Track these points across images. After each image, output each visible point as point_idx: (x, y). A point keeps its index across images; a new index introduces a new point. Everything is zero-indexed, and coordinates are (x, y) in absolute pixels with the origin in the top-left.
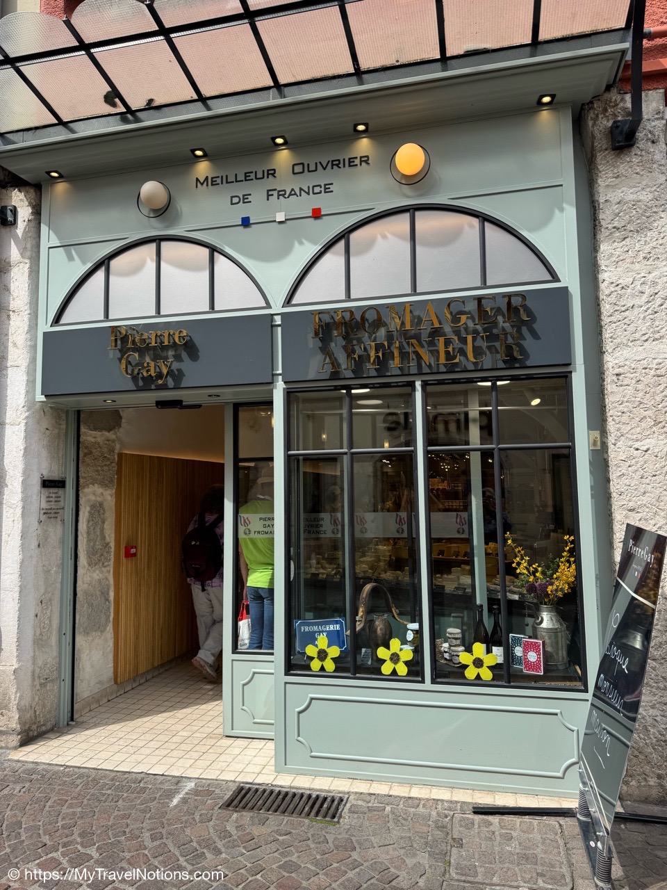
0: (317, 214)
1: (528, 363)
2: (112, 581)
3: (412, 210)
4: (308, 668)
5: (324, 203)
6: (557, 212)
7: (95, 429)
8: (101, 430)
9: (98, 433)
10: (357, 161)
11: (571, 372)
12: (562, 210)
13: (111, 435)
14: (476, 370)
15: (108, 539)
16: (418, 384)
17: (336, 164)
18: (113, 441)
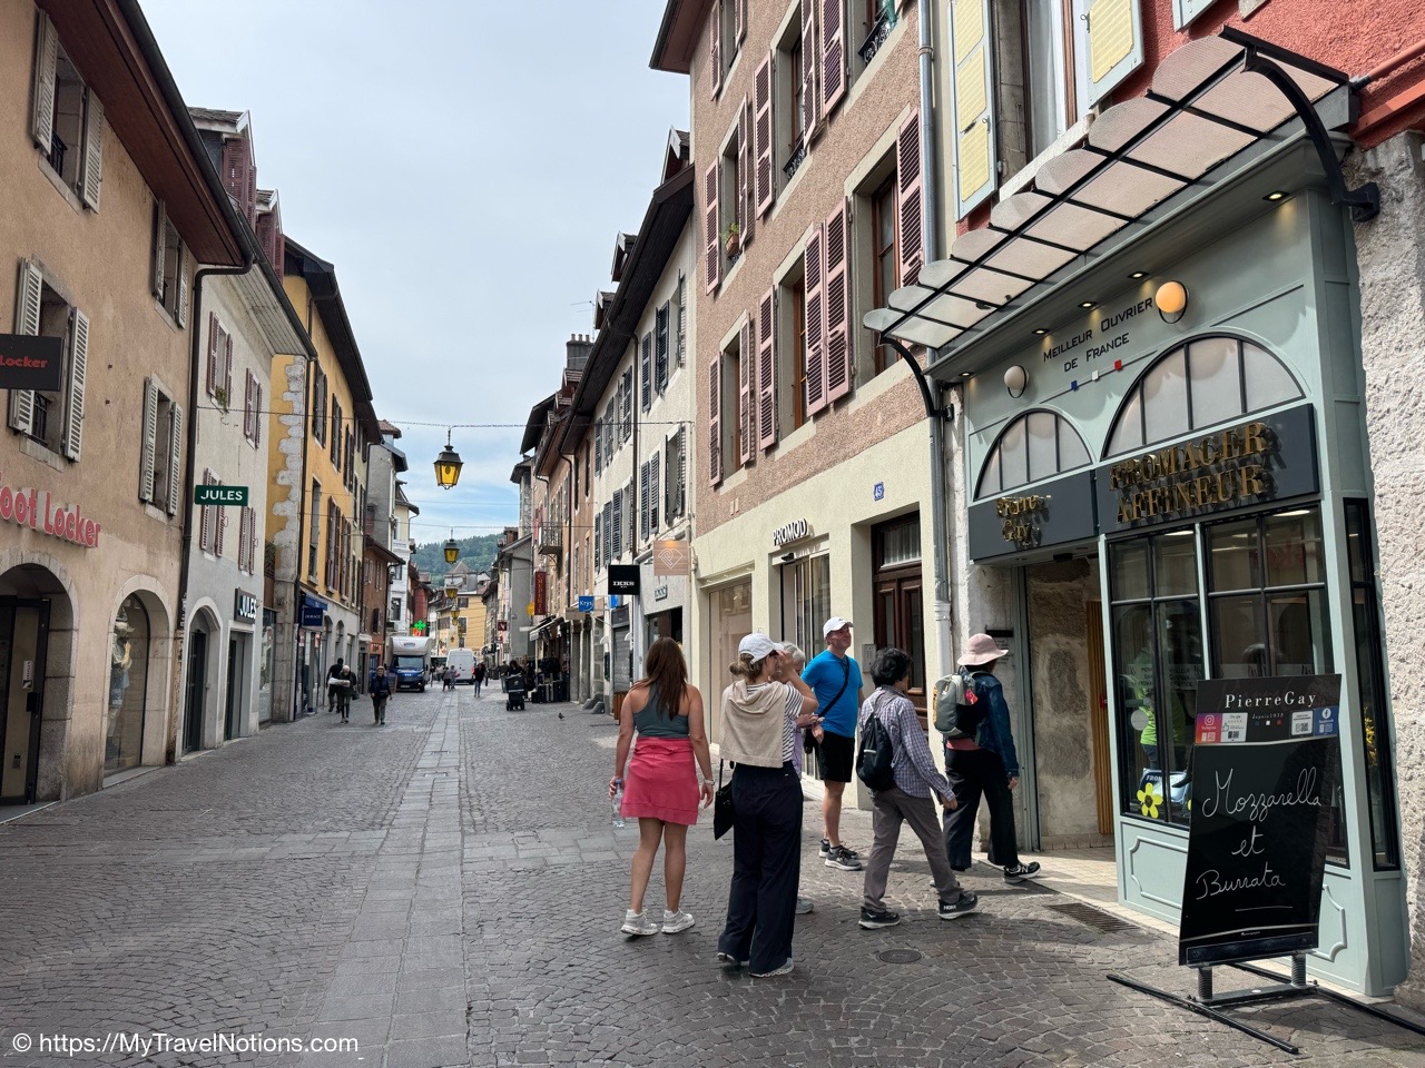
0: (1119, 367)
1: (1278, 496)
2: (1090, 730)
3: (1185, 345)
4: (1140, 812)
5: (1124, 354)
6: (1301, 316)
7: (1050, 581)
8: (1058, 580)
9: (1056, 585)
10: (1144, 306)
11: (1320, 501)
12: (1304, 313)
13: (1075, 584)
14: (1235, 508)
15: (1081, 688)
16: (1197, 526)
17: (1129, 313)
18: (1079, 590)
